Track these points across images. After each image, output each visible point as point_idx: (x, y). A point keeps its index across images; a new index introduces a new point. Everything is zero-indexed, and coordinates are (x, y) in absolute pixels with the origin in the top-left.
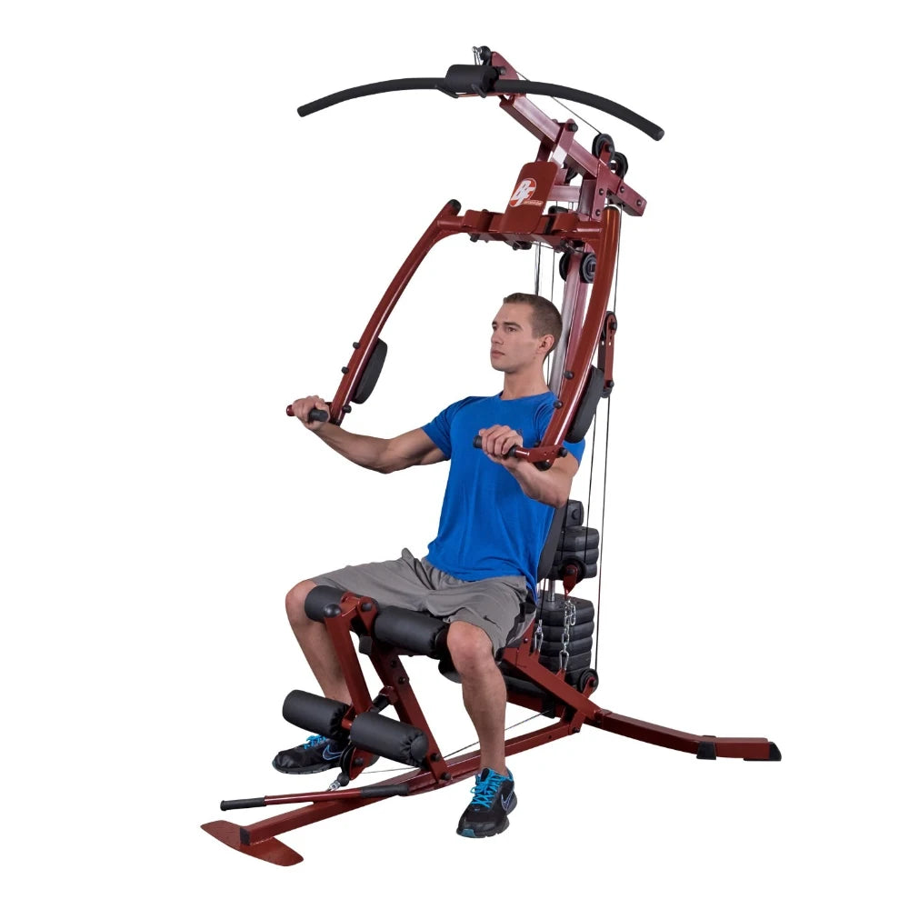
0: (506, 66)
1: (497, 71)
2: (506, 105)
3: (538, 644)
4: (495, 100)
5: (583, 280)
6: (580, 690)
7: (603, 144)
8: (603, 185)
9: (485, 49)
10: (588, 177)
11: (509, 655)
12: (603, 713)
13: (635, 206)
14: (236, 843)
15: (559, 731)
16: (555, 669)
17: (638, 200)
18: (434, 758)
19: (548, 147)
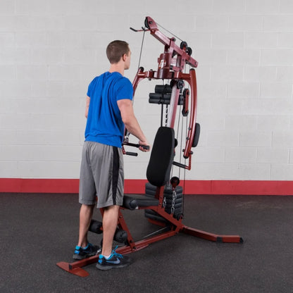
0: (152, 21)
2: (153, 33)
3: (164, 205)
5: (178, 88)
6: (178, 220)
7: (183, 45)
8: (184, 58)
10: (179, 55)
11: (155, 208)
12: (186, 227)
13: (194, 64)
14: (68, 269)
15: (171, 233)
16: (170, 213)
17: (196, 62)
18: (131, 242)
19: (167, 47)
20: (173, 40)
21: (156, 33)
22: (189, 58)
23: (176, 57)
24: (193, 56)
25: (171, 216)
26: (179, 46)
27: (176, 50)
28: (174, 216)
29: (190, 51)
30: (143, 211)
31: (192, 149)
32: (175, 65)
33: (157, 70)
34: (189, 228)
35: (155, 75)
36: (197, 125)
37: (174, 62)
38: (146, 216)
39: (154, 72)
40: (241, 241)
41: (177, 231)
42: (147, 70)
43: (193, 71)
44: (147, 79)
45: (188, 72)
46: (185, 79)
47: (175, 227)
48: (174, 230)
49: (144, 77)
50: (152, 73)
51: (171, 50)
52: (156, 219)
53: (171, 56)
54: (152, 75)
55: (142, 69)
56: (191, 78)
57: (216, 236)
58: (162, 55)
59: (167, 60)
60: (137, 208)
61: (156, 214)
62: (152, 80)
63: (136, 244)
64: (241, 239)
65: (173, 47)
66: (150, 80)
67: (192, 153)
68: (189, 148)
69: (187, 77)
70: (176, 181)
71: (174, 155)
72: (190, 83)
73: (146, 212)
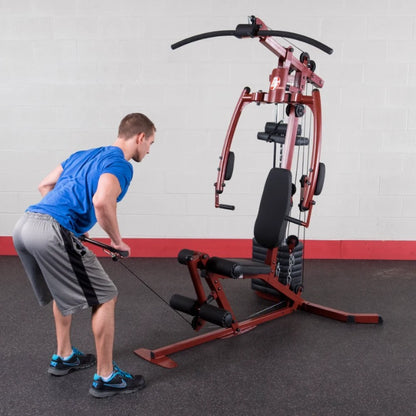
0: (262, 24)
1: (258, 26)
2: (262, 41)
3: (278, 274)
4: (257, 39)
5: (296, 116)
6: (296, 293)
7: (304, 57)
8: (305, 75)
9: (253, 17)
10: (298, 71)
11: (265, 278)
12: (306, 303)
13: (318, 83)
14: (149, 358)
15: (287, 311)
16: (285, 284)
17: (320, 81)
18: (233, 322)
19: (282, 60)
20: (290, 50)
21: (267, 40)
22: (312, 75)
23: (294, 73)
24: (317, 72)
25: (287, 287)
26: (299, 59)
27: (294, 64)
28: (291, 288)
29: (312, 66)
30: (249, 281)
31: (315, 198)
32: (292, 85)
33: (268, 91)
34: (311, 304)
35: (266, 98)
36: (321, 166)
37: (291, 81)
38: (253, 288)
39: (264, 94)
40: (380, 321)
41: (295, 307)
42: (254, 90)
43: (316, 92)
44: (254, 103)
45: (310, 94)
46: (306, 103)
47: (292, 302)
48: (291, 306)
49: (250, 101)
50: (261, 96)
51: (287, 64)
52: (266, 292)
53: (287, 72)
54: (261, 97)
55: (248, 90)
56: (314, 102)
57: (347, 314)
58: (275, 71)
59: (282, 77)
60: (241, 277)
61: (267, 285)
62: (262, 104)
63: (240, 324)
64: (380, 318)
65: (290, 59)
66: (259, 104)
67: (313, 203)
68: (310, 197)
69: (308, 101)
70: (294, 241)
71: (292, 206)
72: (312, 109)
73: (254, 282)
